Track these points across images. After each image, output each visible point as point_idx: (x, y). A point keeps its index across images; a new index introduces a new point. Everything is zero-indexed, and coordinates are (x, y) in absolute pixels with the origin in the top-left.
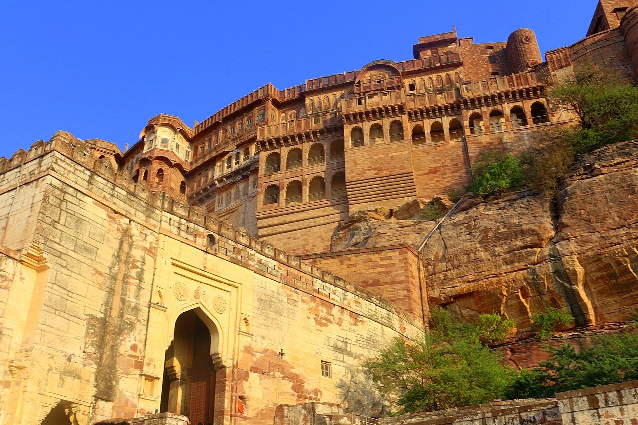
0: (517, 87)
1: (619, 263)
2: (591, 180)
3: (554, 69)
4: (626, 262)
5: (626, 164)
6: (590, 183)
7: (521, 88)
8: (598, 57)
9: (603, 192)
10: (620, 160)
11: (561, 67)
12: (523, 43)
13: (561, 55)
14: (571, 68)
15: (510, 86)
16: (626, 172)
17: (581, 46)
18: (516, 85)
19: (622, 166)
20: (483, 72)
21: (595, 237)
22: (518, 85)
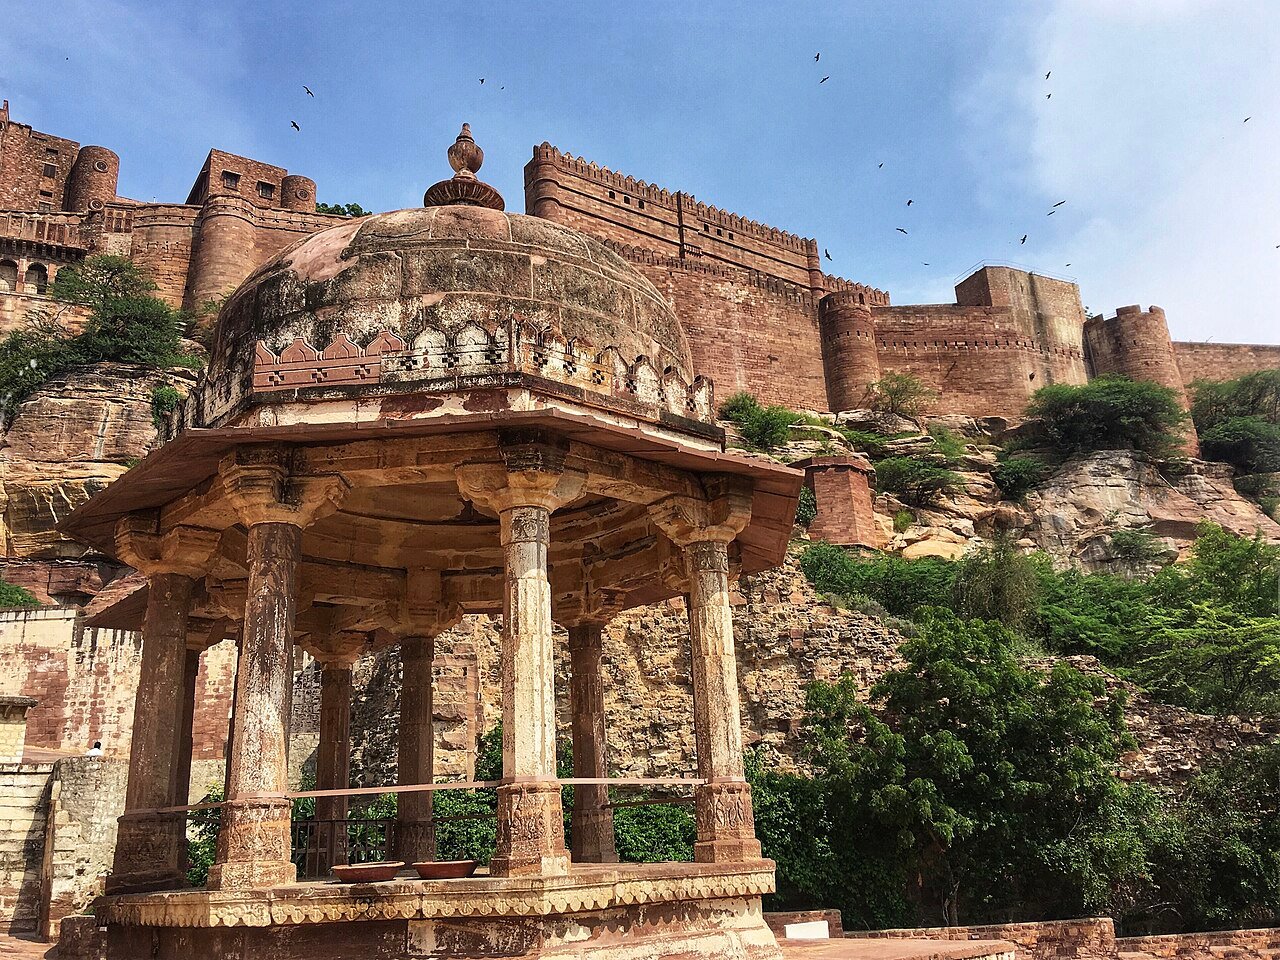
0: (45, 241)
1: (42, 499)
2: (57, 401)
3: (109, 229)
4: (49, 500)
5: (101, 393)
6: (54, 404)
7: (52, 243)
8: (164, 236)
9: (62, 419)
10: (98, 387)
11: (118, 230)
12: (95, 169)
13: (125, 214)
14: (129, 238)
15: (37, 235)
16: (96, 402)
17: (151, 212)
18: (46, 237)
19: (96, 394)
20: (27, 185)
21: (30, 466)
22: (49, 238)
